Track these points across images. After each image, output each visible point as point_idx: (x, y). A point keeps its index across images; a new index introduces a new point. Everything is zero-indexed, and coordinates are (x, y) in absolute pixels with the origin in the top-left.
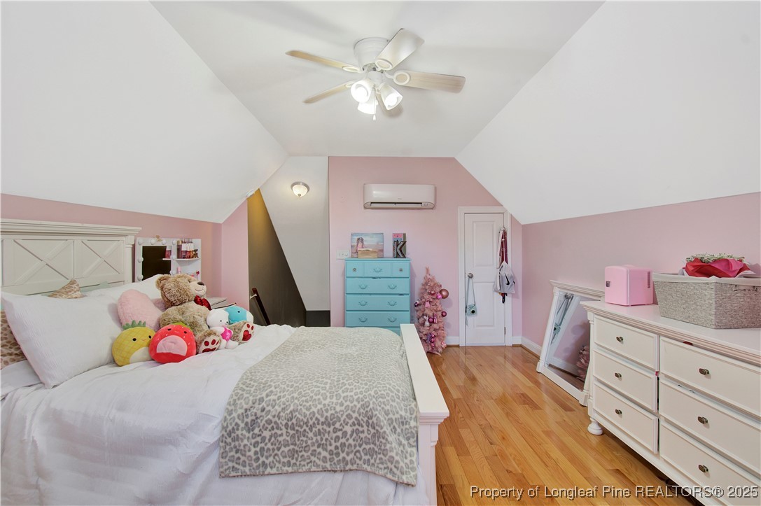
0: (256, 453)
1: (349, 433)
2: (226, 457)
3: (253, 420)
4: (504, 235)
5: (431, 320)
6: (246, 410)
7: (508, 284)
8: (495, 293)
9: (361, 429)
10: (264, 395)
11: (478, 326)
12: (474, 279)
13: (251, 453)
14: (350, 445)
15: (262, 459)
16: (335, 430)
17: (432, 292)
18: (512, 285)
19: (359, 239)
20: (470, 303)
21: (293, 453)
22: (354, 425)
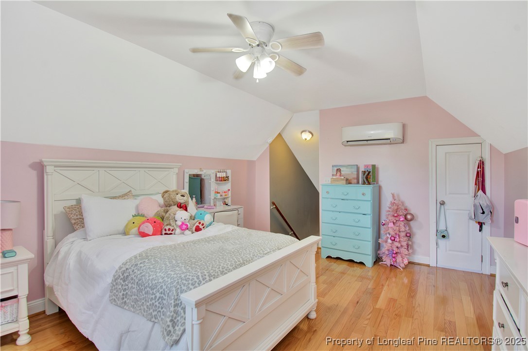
0: (123, 295)
1: (158, 298)
2: (112, 292)
3: (127, 276)
4: (481, 165)
5: (392, 238)
6: (127, 269)
7: (483, 213)
8: (471, 221)
9: (164, 297)
10: (139, 263)
11: (450, 250)
12: (446, 206)
13: (121, 294)
14: (156, 305)
15: (125, 299)
16: (153, 294)
17: (396, 215)
18: (488, 215)
19: (337, 170)
20: (442, 227)
21: (136, 301)
22: (162, 294)
